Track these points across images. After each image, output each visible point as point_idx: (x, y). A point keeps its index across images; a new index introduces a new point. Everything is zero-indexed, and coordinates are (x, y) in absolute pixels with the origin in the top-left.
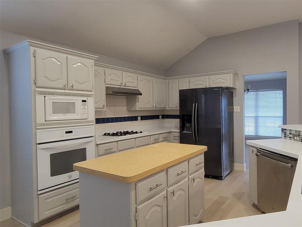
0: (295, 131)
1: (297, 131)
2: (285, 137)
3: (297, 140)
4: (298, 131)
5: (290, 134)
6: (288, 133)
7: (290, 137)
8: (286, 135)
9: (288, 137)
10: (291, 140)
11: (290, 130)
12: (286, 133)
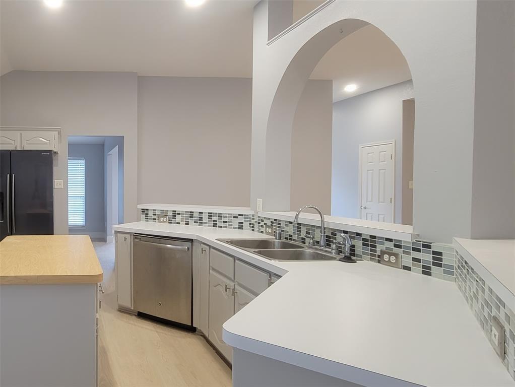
0: (161, 210)
1: (163, 211)
2: (146, 218)
3: (163, 222)
4: (165, 211)
5: (153, 215)
6: (150, 214)
7: (154, 219)
8: (148, 216)
9: (151, 219)
10: (155, 222)
11: (154, 210)
12: (148, 214)
